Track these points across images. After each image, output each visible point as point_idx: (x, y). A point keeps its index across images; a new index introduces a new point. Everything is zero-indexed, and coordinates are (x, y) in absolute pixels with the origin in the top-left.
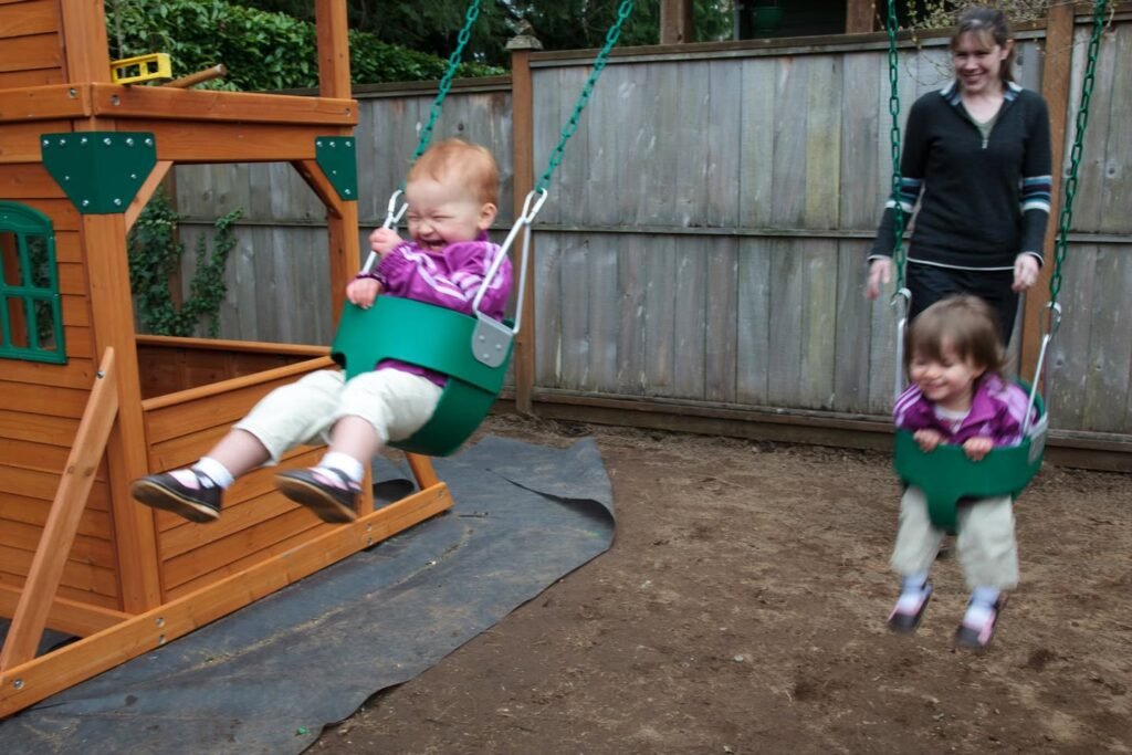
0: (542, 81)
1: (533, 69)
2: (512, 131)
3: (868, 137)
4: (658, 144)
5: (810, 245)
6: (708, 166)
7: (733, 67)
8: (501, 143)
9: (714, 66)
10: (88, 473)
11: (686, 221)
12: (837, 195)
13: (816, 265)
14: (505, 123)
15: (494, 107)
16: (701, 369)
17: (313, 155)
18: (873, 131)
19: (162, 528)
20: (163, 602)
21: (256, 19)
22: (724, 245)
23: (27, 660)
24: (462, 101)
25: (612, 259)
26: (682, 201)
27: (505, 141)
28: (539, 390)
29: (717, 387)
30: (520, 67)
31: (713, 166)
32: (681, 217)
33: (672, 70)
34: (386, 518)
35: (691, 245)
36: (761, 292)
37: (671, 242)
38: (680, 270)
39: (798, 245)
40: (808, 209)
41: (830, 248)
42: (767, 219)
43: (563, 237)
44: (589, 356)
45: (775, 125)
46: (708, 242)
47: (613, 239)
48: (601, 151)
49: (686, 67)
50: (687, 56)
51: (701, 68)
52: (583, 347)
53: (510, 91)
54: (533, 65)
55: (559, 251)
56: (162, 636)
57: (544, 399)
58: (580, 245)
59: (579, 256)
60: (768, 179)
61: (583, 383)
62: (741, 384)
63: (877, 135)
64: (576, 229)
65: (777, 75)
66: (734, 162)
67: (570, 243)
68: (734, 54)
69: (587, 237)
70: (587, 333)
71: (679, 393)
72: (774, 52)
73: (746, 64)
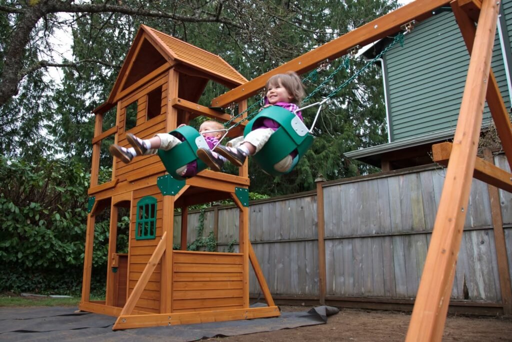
0: (325, 190)
1: (323, 187)
2: (318, 207)
3: (431, 197)
4: (363, 207)
5: (416, 237)
6: (380, 213)
7: (385, 180)
8: (314, 212)
9: (379, 181)
10: (154, 265)
11: (374, 232)
12: (424, 219)
13: (419, 244)
14: (315, 205)
15: (312, 201)
16: (383, 285)
17: (234, 192)
18: (433, 196)
19: (174, 289)
21: (257, 196)
22: (387, 239)
23: (128, 315)
24: (302, 199)
25: (350, 247)
26: (372, 226)
27: (315, 211)
28: (328, 296)
29: (389, 291)
30: (319, 187)
31: (381, 213)
32: (372, 230)
33: (366, 183)
34: (253, 311)
35: (376, 240)
36: (401, 255)
37: (369, 239)
38: (373, 249)
39: (412, 236)
40: (414, 224)
41: (424, 236)
42: (401, 229)
43: (334, 240)
44: (344, 283)
45: (400, 197)
46: (382, 238)
47: (350, 240)
48: (345, 211)
49: (370, 182)
50: (370, 178)
51: (375, 182)
52: (342, 279)
53: (316, 195)
54: (323, 186)
55: (333, 246)
56: (170, 323)
57: (329, 299)
58: (340, 243)
59: (339, 247)
60: (400, 215)
61: (343, 293)
62: (397, 290)
63: (434, 197)
64: (338, 237)
65: (399, 182)
66: (388, 211)
67: (337, 242)
68: (384, 176)
69: (342, 240)
70: (343, 274)
71: (375, 294)
72: (397, 174)
73: (389, 179)
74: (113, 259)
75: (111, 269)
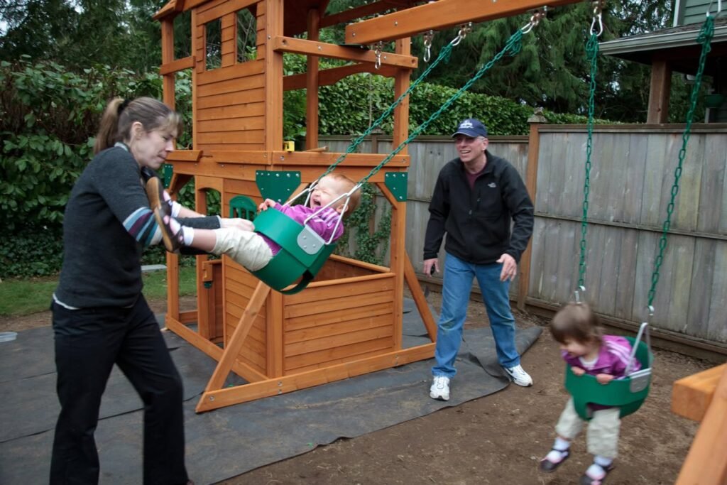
0: (543, 137)
1: (540, 133)
2: (528, 163)
3: (717, 181)
4: (600, 176)
5: (679, 239)
6: (626, 190)
7: (643, 138)
8: (522, 169)
9: (633, 137)
10: (253, 315)
11: (612, 218)
12: (696, 213)
13: (682, 250)
14: (525, 159)
15: (520, 150)
16: (613, 299)
17: (383, 180)
18: (720, 178)
19: (286, 343)
20: (283, 375)
22: (631, 233)
23: (218, 389)
24: (506, 146)
25: (572, 234)
26: (610, 208)
27: (524, 168)
28: (529, 298)
29: (621, 310)
30: (533, 131)
31: (628, 190)
32: (609, 216)
33: (611, 137)
34: (408, 354)
35: (614, 232)
36: (649, 262)
37: (603, 229)
38: (607, 245)
39: (673, 239)
40: (680, 218)
41: (690, 242)
42: (656, 222)
43: (548, 221)
44: (556, 285)
45: (664, 170)
46: (623, 231)
47: (573, 224)
48: (571, 177)
49: (618, 136)
50: (618, 131)
51: (626, 137)
52: (554, 279)
53: (528, 143)
54: (540, 131)
55: (545, 227)
56: (281, 390)
57: (531, 303)
58: (556, 226)
59: (556, 231)
60: (658, 199)
61: (552, 298)
62: (635, 311)
63: (723, 181)
64: (554, 217)
65: (667, 144)
66: (640, 188)
67: (551, 224)
68: (643, 131)
69: (560, 222)
70: (556, 272)
71: (600, 311)
72: (665, 131)
73: (650, 136)
74: (204, 270)
75: (202, 284)
